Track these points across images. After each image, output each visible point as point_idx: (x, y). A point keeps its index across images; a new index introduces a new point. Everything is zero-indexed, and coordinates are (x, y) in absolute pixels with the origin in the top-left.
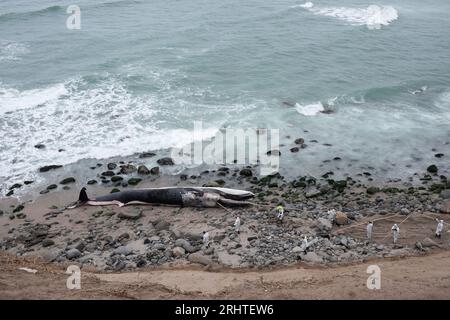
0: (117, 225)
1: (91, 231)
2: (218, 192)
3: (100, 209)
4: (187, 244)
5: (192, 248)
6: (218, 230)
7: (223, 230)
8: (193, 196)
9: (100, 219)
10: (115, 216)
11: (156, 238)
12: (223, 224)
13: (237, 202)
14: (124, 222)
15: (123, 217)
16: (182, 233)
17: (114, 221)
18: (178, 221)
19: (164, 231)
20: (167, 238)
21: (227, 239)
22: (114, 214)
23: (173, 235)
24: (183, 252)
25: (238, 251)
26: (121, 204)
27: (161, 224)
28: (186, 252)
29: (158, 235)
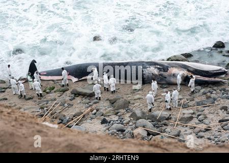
0: (71, 102)
1: (42, 108)
2: (185, 67)
3: (51, 84)
4: (149, 125)
5: (155, 130)
6: (185, 111)
7: (191, 111)
8: (156, 72)
9: (52, 95)
10: (68, 92)
11: (115, 118)
12: (191, 103)
13: (206, 79)
14: (78, 99)
15: (77, 94)
16: (143, 113)
17: (68, 98)
18: (139, 99)
19: (122, 111)
20: (127, 118)
21: (195, 120)
22: (67, 90)
23: (134, 115)
24: (145, 134)
25: (207, 135)
26: (75, 80)
27: (120, 102)
28: (149, 134)
29: (116, 114)
